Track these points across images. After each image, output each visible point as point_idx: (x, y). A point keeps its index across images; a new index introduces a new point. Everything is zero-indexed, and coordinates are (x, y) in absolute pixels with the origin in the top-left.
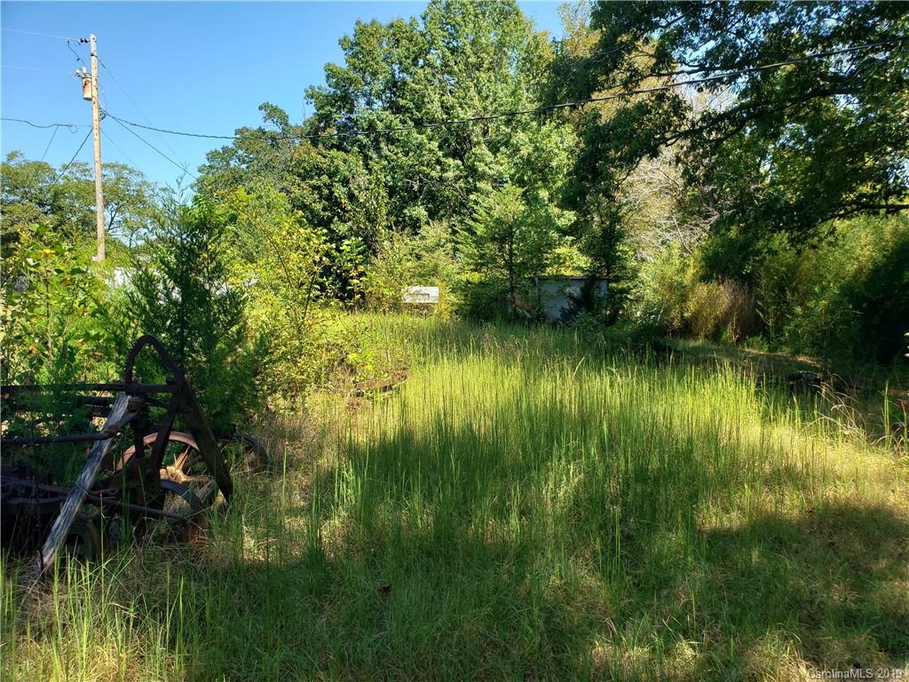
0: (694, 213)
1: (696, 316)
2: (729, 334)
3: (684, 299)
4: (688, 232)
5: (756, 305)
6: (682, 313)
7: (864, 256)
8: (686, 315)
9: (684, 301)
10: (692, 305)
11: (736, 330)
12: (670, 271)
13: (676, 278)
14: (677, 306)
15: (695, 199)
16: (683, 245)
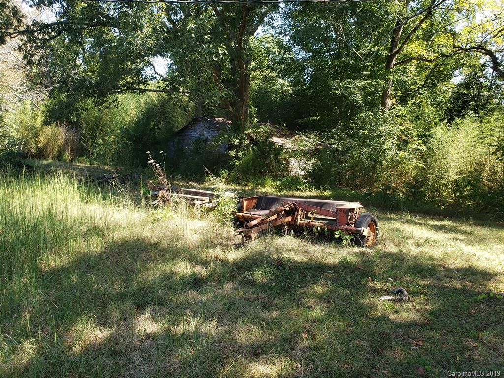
0: (38, 84)
1: (46, 146)
2: (67, 155)
3: (37, 136)
4: (35, 95)
5: (81, 139)
6: (37, 144)
7: (133, 114)
8: (39, 145)
9: (37, 137)
10: (42, 140)
11: (70, 154)
12: (26, 119)
13: (30, 123)
14: (33, 140)
15: (37, 75)
16: (32, 103)
